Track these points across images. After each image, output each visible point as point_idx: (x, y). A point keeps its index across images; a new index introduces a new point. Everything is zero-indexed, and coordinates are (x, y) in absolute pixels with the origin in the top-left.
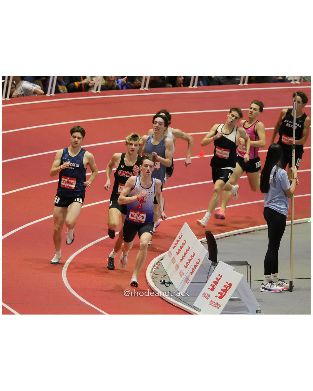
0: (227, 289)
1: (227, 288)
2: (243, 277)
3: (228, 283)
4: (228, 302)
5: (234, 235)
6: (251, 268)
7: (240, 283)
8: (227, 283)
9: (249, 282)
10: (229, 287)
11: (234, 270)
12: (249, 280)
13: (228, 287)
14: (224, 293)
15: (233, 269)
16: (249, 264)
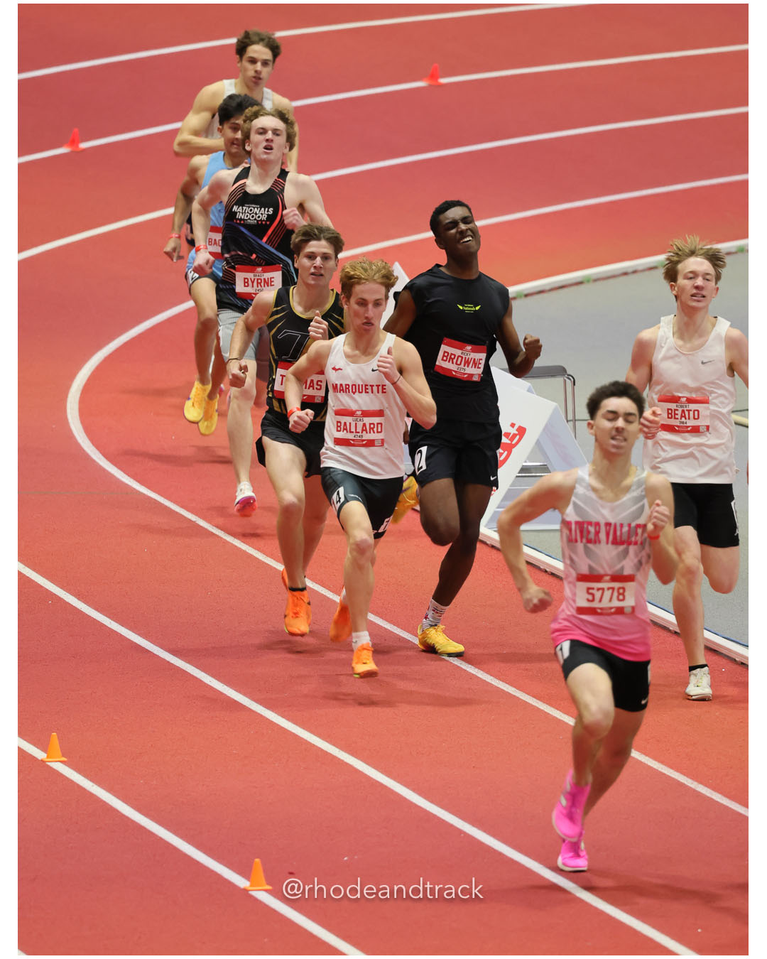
0: (514, 443)
1: (512, 439)
2: (556, 409)
3: (516, 427)
4: (517, 477)
5: (526, 296)
6: (574, 384)
7: (546, 426)
8: (513, 425)
9: (572, 422)
10: (518, 437)
11: (529, 390)
12: (570, 417)
13: (515, 435)
14: (506, 453)
15: (526, 389)
16: (568, 373)
